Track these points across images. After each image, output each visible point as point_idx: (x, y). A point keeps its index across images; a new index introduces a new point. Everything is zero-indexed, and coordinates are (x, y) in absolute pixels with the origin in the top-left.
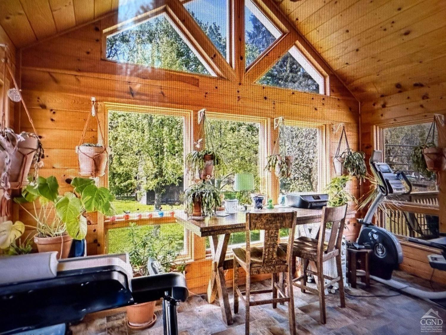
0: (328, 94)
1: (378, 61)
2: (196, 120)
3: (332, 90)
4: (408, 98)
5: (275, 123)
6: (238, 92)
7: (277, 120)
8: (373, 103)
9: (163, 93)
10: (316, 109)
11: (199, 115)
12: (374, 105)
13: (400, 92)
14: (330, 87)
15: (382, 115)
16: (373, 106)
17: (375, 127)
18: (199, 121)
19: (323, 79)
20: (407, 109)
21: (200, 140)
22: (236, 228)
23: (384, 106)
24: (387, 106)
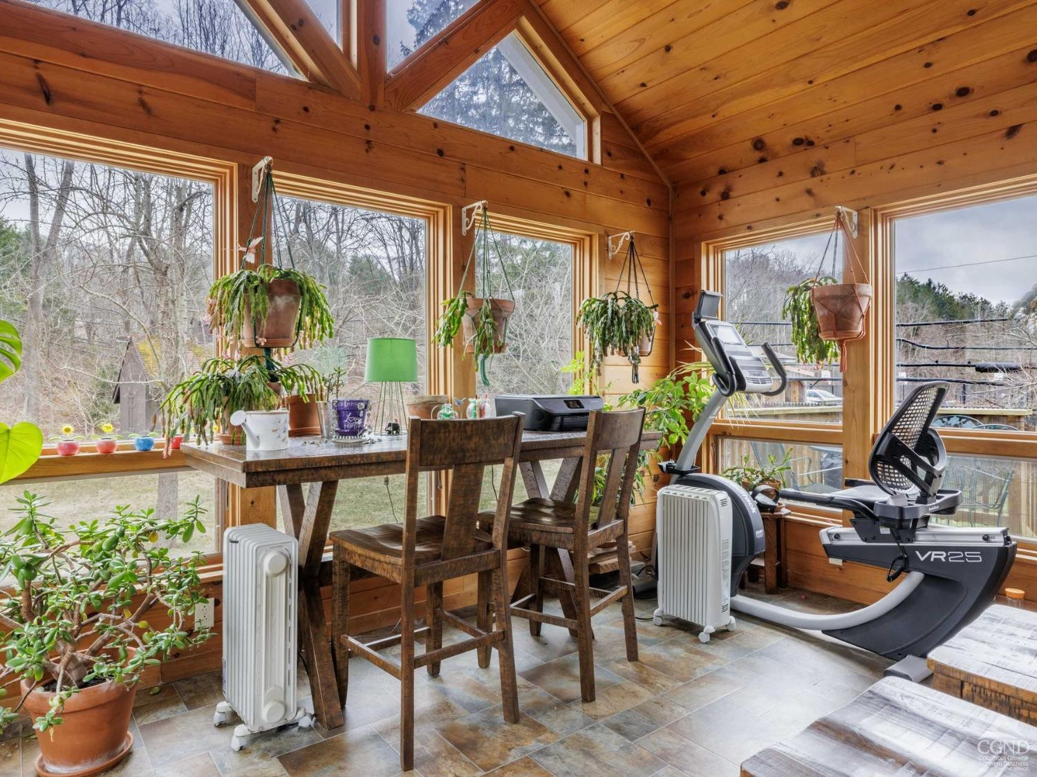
0: (597, 159)
1: (716, 78)
2: (245, 191)
3: (606, 152)
4: (781, 174)
5: (465, 219)
6: (367, 127)
7: (470, 212)
8: (701, 189)
9: (143, 104)
10: (568, 194)
11: (255, 177)
12: (703, 193)
13: (762, 160)
14: (603, 142)
15: (721, 218)
16: (700, 196)
17: (703, 244)
18: (255, 194)
19: (586, 122)
20: (778, 200)
21: (256, 242)
22: (350, 465)
23: (725, 196)
24: (732, 194)
